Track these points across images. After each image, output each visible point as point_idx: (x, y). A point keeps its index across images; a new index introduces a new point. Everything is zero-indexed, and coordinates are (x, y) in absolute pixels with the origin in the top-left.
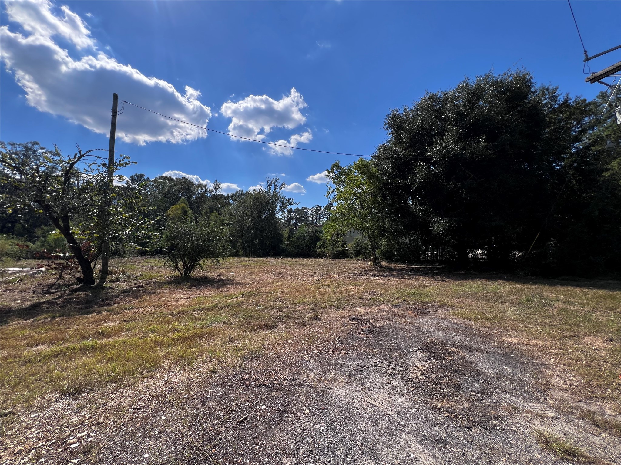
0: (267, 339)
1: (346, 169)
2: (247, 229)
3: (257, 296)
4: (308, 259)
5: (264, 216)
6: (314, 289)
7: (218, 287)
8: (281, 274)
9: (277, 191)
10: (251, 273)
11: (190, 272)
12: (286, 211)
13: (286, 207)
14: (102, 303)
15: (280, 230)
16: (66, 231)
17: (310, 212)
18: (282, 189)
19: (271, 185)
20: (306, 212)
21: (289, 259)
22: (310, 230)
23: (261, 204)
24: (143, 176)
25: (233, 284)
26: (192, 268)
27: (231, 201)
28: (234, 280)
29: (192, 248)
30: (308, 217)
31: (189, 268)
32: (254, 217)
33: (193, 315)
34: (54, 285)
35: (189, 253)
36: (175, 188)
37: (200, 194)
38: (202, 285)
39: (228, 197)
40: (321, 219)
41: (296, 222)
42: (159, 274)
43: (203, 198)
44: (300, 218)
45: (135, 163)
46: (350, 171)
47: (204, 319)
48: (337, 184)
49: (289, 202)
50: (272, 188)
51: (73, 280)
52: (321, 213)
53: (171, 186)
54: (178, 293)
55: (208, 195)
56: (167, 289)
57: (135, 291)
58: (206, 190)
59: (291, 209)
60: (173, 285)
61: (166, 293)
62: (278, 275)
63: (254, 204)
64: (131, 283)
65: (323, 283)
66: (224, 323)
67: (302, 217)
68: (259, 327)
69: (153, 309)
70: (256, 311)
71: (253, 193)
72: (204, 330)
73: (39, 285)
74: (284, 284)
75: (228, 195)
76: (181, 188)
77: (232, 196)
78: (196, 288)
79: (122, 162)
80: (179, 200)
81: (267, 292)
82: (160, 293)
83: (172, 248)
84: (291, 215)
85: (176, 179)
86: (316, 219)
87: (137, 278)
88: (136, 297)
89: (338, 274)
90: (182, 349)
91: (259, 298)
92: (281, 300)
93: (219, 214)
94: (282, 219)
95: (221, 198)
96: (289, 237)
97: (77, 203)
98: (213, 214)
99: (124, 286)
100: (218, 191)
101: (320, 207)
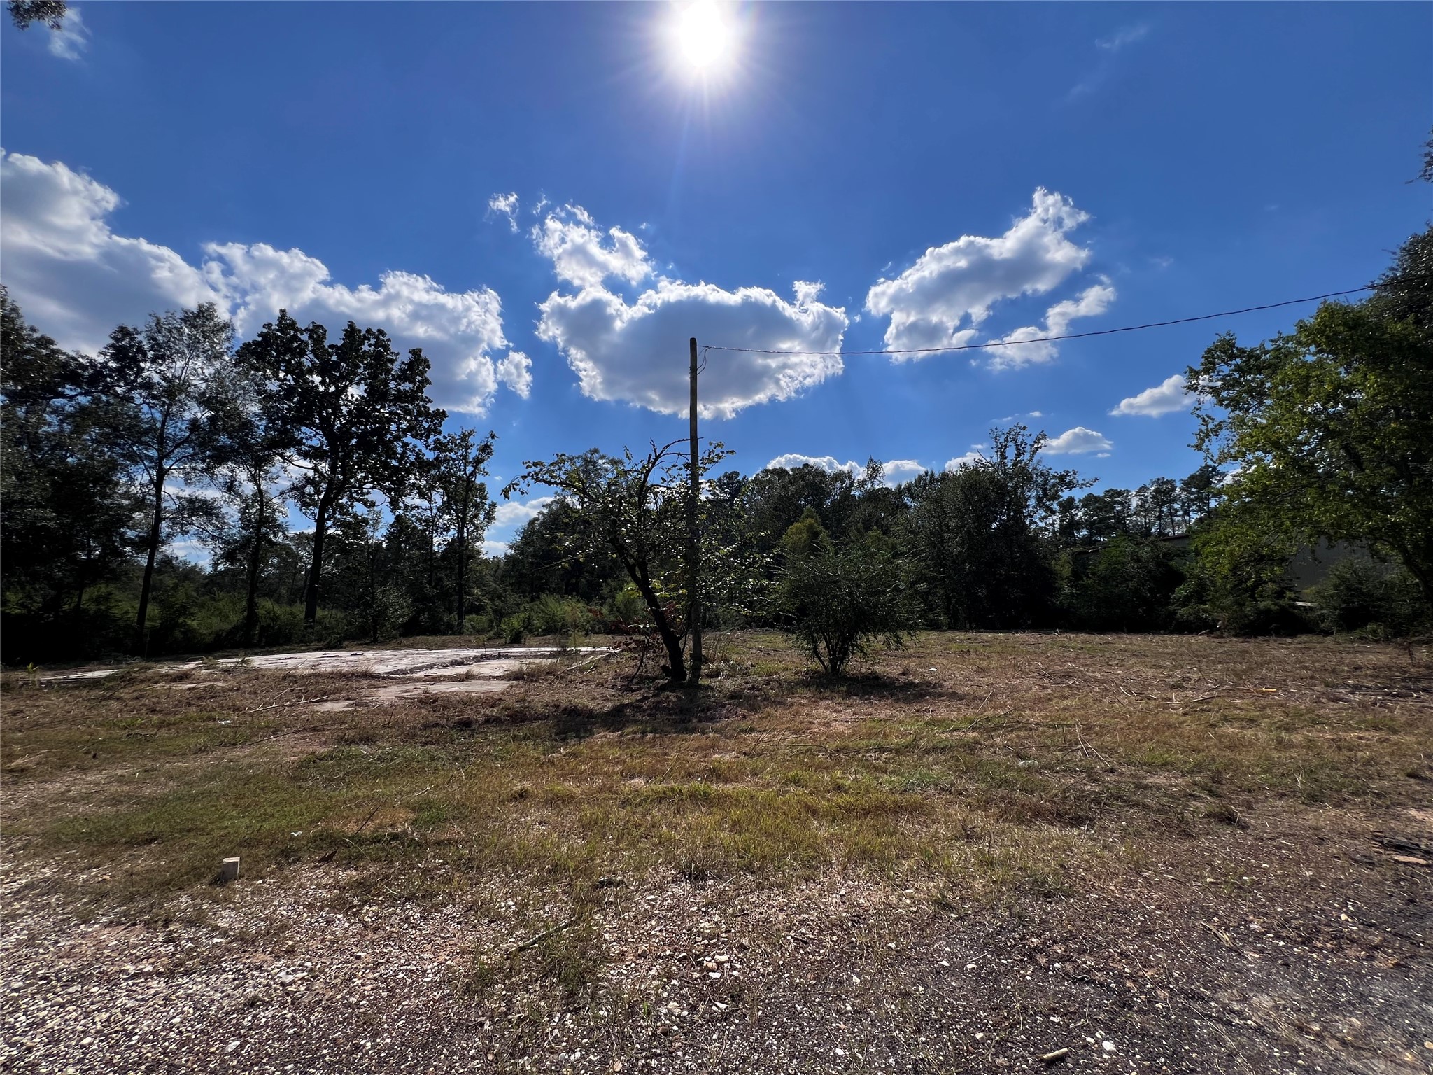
0: (1072, 851)
1: (1266, 352)
2: (954, 562)
3: (1011, 732)
4: (1150, 637)
5: (994, 525)
6: (1194, 726)
7: (908, 701)
8: (1067, 676)
9: (1027, 457)
10: (981, 671)
11: (842, 662)
12: (1055, 507)
13: (1055, 497)
14: (703, 715)
15: (1045, 557)
16: (643, 585)
17: (1135, 502)
18: (1039, 451)
19: (1006, 447)
20: (1121, 504)
21: (1082, 636)
22: (1145, 552)
23: (985, 497)
24: (736, 474)
25: (940, 695)
26: (846, 654)
27: (907, 500)
28: (941, 686)
29: (843, 610)
30: (1130, 516)
31: (839, 654)
32: (968, 532)
33: (867, 760)
34: (634, 677)
35: (837, 623)
36: (792, 488)
37: (839, 495)
38: (871, 693)
39: (900, 492)
40: (1177, 519)
41: (1091, 534)
42: (782, 665)
43: (847, 502)
44: (1102, 520)
45: (732, 452)
46: (1281, 356)
47: (893, 772)
48: (1234, 403)
49: (1065, 480)
50: (1011, 453)
51: (657, 671)
52: (1175, 501)
53: (784, 487)
54: (827, 708)
55: (856, 494)
56: (802, 697)
57: (749, 698)
58: (852, 484)
59: (1071, 500)
60: (813, 689)
61: (803, 705)
62: (1058, 680)
63: (967, 500)
64: (740, 681)
65: (1228, 712)
66: (943, 789)
67: (1110, 518)
68: (1039, 813)
69: (789, 738)
70: (1019, 770)
71: (959, 473)
72: (899, 797)
73: (618, 675)
74: (1085, 706)
75: (900, 486)
76: (804, 487)
77: (908, 488)
78: (860, 699)
79: (712, 455)
80: (802, 512)
81: (1037, 724)
82: (792, 705)
83: (802, 611)
84: (1072, 516)
85: (792, 470)
86: (1159, 518)
87: (746, 672)
88: (754, 709)
89: (1281, 685)
90: (860, 833)
91: (1018, 736)
92: (1087, 748)
93: (885, 533)
94: (1046, 529)
95: (884, 495)
96: (1076, 575)
97: (659, 536)
98: (871, 533)
99: (730, 685)
100: (876, 482)
101: (1167, 482)
